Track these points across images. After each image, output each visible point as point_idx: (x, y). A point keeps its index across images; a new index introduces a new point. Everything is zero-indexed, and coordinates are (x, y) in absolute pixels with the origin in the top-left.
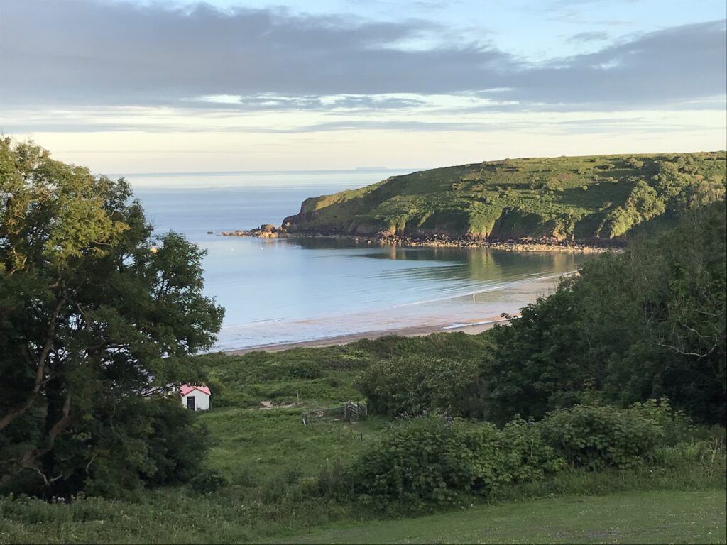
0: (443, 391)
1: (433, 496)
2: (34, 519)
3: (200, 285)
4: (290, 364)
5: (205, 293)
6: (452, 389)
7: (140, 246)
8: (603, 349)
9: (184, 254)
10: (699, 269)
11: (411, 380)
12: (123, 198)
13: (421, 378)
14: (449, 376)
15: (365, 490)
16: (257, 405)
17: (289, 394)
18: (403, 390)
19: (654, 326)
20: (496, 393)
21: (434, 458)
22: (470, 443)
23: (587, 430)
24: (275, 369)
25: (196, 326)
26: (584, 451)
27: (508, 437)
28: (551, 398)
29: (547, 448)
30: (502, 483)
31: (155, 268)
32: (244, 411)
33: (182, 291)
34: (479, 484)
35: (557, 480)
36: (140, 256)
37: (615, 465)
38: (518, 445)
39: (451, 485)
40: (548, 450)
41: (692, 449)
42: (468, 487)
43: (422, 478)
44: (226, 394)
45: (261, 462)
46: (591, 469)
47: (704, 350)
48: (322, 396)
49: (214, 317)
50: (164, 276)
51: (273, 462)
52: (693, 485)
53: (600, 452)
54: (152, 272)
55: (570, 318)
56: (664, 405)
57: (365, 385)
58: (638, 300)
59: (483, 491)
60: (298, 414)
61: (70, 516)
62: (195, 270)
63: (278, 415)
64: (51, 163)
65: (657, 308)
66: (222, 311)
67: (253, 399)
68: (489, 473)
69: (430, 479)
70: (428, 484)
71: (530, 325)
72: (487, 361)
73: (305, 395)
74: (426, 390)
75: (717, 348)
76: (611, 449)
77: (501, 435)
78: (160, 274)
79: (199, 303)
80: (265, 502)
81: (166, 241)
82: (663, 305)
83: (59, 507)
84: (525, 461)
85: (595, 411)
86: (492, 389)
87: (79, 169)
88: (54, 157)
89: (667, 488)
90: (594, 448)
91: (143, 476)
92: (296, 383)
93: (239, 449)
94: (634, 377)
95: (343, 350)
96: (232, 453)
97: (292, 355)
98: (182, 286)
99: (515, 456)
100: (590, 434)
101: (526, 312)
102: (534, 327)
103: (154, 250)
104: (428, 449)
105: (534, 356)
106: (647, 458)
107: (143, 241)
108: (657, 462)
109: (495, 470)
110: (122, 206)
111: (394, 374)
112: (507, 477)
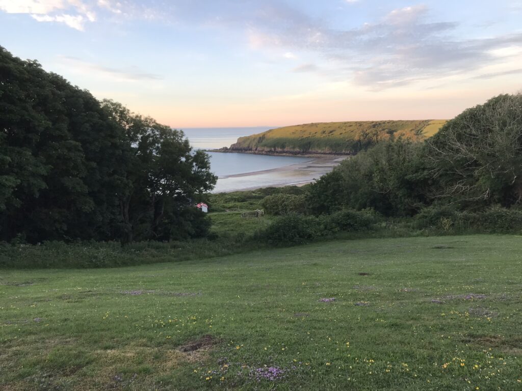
0: (291, 206)
1: (294, 240)
2: (157, 248)
3: (209, 168)
4: (234, 197)
5: (210, 171)
6: (295, 205)
7: (187, 154)
8: (350, 191)
9: (204, 157)
10: (384, 163)
11: (280, 202)
12: (182, 137)
13: (283, 201)
14: (293, 201)
15: (270, 238)
16: (224, 211)
17: (235, 207)
18: (277, 205)
19: (368, 183)
20: (311, 207)
21: (294, 227)
22: (306, 222)
23: (347, 218)
24: (229, 199)
25: (207, 183)
26: (346, 225)
27: (320, 220)
28: (331, 208)
29: (333, 224)
30: (318, 236)
31: (193, 161)
32: (220, 213)
33: (203, 170)
34: (310, 236)
35: (337, 235)
36: (188, 158)
37: (357, 230)
38: (323, 223)
39: (300, 237)
40: (334, 225)
41: (384, 224)
42: (306, 237)
43: (290, 234)
44: (213, 207)
45: (228, 230)
46: (348, 231)
47: (386, 191)
48: (247, 208)
49: (214, 179)
50: (196, 165)
51: (232, 230)
52: (384, 237)
53: (351, 225)
54: (191, 163)
55: (338, 180)
56: (372, 210)
57: (263, 204)
58: (362, 173)
59: (311, 239)
60: (240, 214)
61: (170, 247)
62: (207, 163)
63: (232, 215)
64: (157, 124)
65: (369, 176)
66: (217, 178)
67: (223, 209)
68: (313, 232)
69: (293, 235)
70: (292, 236)
71: (323, 182)
72: (308, 195)
73: (241, 208)
74: (285, 205)
75: (390, 190)
76: (356, 224)
77: (317, 219)
78: (194, 164)
79: (209, 175)
80: (236, 242)
81: (197, 153)
82: (371, 175)
83: (165, 244)
84: (326, 228)
85: (349, 211)
86: (309, 205)
87: (166, 127)
88: (158, 122)
89: (375, 237)
90: (349, 224)
91: (190, 234)
92: (237, 204)
93: (219, 226)
94: (360, 200)
95: (253, 192)
96: (217, 227)
97: (235, 194)
98: (203, 168)
99: (322, 226)
100: (348, 219)
101: (322, 178)
102: (325, 183)
103: (193, 155)
104: (292, 224)
105: (325, 193)
106: (368, 228)
107: (189, 152)
108: (372, 229)
109: (315, 232)
110: (181, 140)
111: (274, 200)
112: (319, 234)
